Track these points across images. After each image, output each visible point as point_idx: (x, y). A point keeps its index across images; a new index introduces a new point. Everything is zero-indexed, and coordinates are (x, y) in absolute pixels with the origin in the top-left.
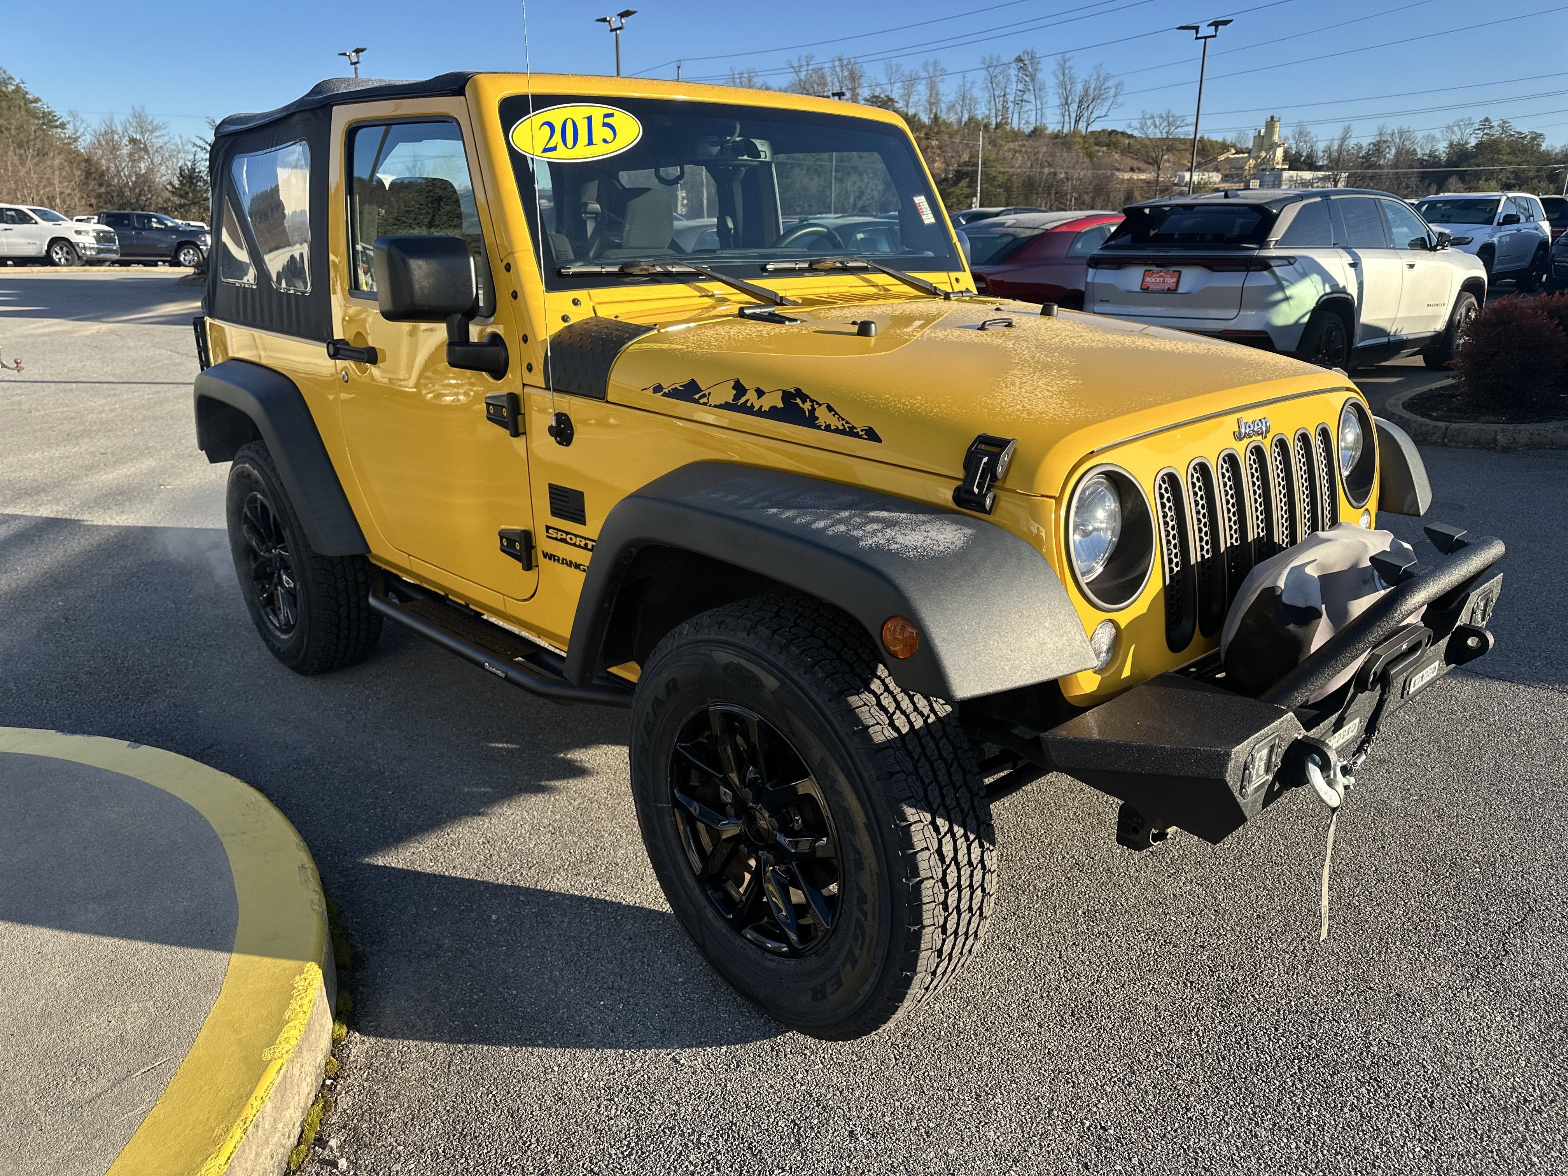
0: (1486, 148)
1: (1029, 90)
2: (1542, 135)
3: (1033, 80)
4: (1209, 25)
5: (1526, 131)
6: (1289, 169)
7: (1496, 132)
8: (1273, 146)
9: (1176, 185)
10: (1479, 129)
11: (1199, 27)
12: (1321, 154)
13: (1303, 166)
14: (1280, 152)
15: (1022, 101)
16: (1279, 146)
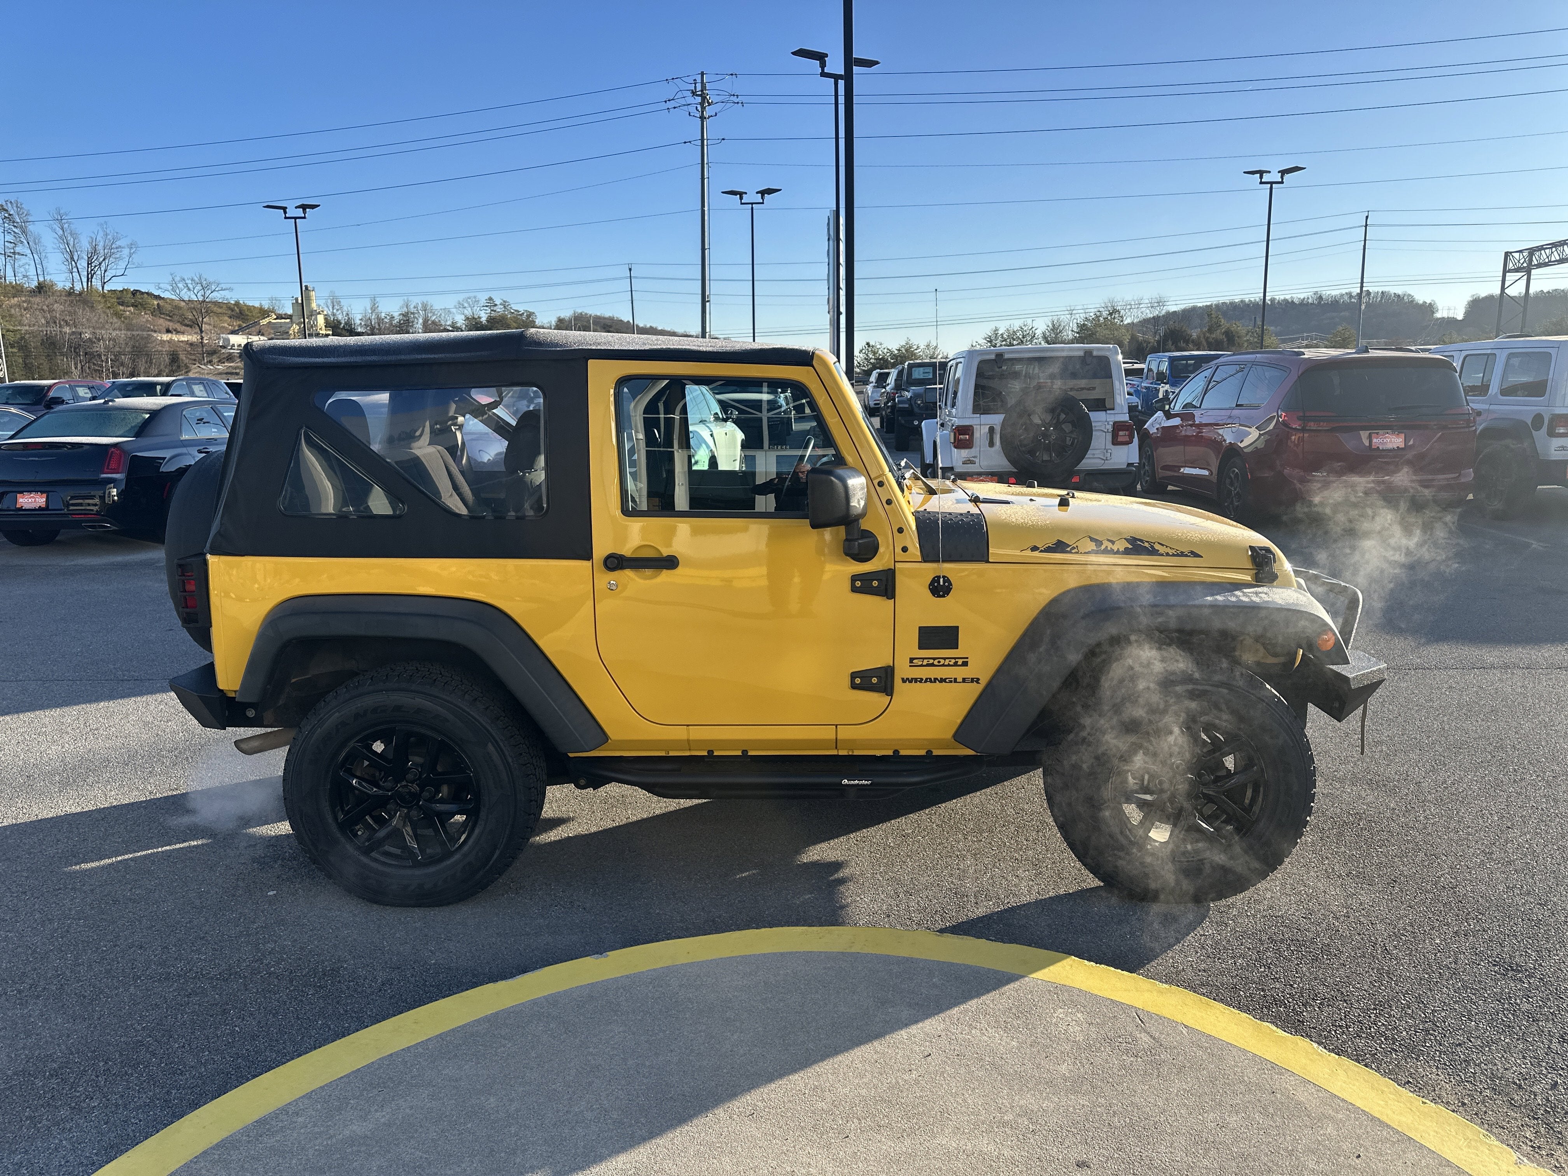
0: (498, 323)
1: (22, 242)
2: (534, 313)
3: (24, 232)
4: (296, 207)
5: (521, 309)
6: (333, 335)
7: (499, 309)
8: (313, 314)
9: (224, 347)
10: (487, 306)
11: (286, 208)
12: (358, 322)
13: (344, 332)
14: (321, 320)
15: (14, 253)
16: (319, 313)
